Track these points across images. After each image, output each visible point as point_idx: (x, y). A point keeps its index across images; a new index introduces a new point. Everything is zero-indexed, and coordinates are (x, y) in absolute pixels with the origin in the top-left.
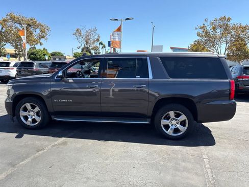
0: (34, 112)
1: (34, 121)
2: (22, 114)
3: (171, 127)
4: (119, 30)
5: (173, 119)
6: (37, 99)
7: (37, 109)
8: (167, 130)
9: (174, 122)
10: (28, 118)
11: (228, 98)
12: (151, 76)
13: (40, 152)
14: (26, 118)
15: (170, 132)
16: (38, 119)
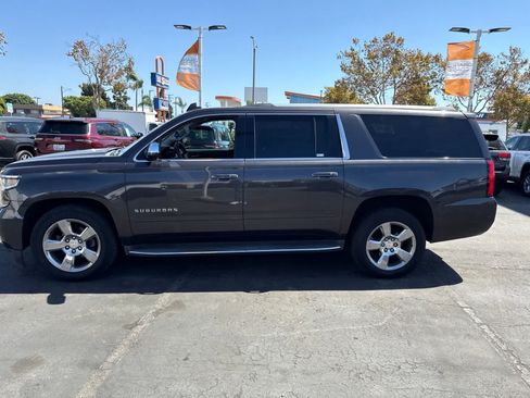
0: (79, 239)
1: (80, 260)
2: (49, 245)
3: (384, 254)
4: (195, 49)
5: (389, 238)
6: (88, 209)
7: (88, 232)
8: (377, 261)
9: (389, 244)
10: (65, 255)
11: (484, 192)
12: (346, 152)
13: (135, 330)
14: (59, 255)
15: (381, 264)
16: (93, 256)
